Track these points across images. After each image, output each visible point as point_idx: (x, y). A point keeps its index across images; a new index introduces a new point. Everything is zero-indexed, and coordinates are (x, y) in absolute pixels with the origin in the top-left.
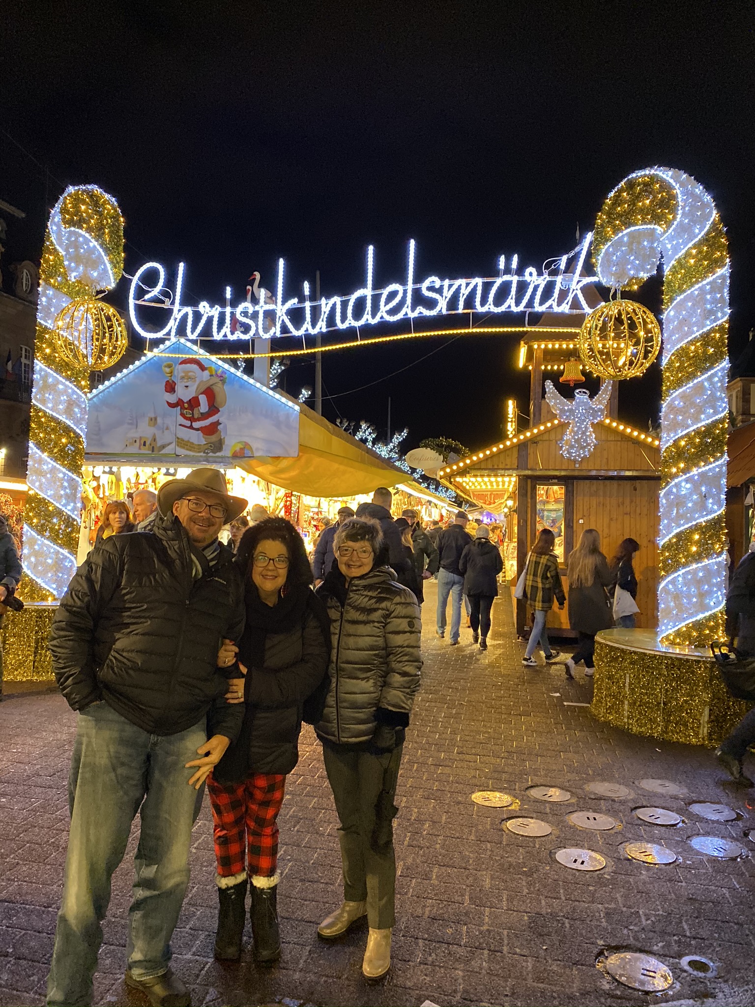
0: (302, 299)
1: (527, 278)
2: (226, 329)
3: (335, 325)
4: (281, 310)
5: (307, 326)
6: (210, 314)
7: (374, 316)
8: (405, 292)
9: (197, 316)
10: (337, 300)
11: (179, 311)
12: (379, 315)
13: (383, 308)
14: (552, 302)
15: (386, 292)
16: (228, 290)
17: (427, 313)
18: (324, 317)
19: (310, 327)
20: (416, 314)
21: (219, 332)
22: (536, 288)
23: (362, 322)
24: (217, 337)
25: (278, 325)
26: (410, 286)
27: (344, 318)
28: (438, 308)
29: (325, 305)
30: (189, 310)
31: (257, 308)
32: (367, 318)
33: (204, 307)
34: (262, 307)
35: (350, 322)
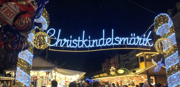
0: (88, 40)
1: (137, 38)
2: (70, 45)
3: (96, 45)
4: (83, 42)
5: (89, 46)
6: (66, 41)
7: (105, 44)
8: (112, 40)
9: (63, 42)
10: (96, 40)
11: (59, 40)
12: (106, 44)
13: (107, 43)
14: (143, 43)
15: (107, 39)
16: (71, 36)
17: (116, 44)
18: (93, 44)
19: (90, 46)
20: (114, 44)
21: (68, 45)
22: (139, 40)
23: (102, 45)
24: (68, 46)
25: (83, 45)
26: (113, 39)
27: (98, 44)
28: (119, 43)
29: (94, 41)
30: (61, 40)
31: (78, 41)
32: (103, 45)
33: (65, 40)
34: (79, 41)
35: (99, 45)
